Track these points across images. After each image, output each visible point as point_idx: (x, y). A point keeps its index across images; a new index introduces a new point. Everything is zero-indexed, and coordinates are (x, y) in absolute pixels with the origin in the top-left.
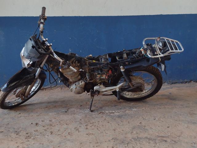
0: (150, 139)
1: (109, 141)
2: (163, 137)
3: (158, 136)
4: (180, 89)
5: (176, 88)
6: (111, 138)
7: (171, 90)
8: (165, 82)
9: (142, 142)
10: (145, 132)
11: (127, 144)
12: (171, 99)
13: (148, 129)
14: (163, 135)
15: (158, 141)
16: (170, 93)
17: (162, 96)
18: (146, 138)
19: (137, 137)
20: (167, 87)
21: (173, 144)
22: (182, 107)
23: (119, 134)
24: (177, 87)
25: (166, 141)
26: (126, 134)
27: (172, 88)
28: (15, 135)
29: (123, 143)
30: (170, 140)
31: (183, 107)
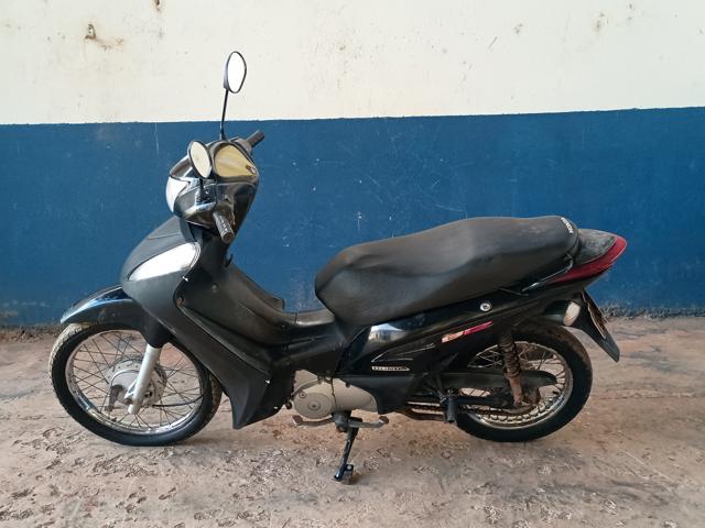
0: (589, 491)
1: (476, 490)
2: (629, 485)
3: (613, 482)
4: (688, 337)
5: (676, 332)
6: (483, 484)
7: (660, 336)
8: (642, 313)
9: (569, 497)
10: (578, 469)
11: (527, 502)
12: (659, 369)
13: (586, 460)
14: (629, 480)
15: (613, 497)
16: (658, 350)
17: (632, 357)
18: (580, 486)
19: (555, 482)
20: (651, 327)
21: (657, 506)
22: (690, 395)
23: (505, 471)
24: (679, 329)
25: (635, 498)
26: (523, 472)
27: (663, 332)
28: (224, 462)
29: (514, 497)
30: (648, 494)
31: (694, 396)
